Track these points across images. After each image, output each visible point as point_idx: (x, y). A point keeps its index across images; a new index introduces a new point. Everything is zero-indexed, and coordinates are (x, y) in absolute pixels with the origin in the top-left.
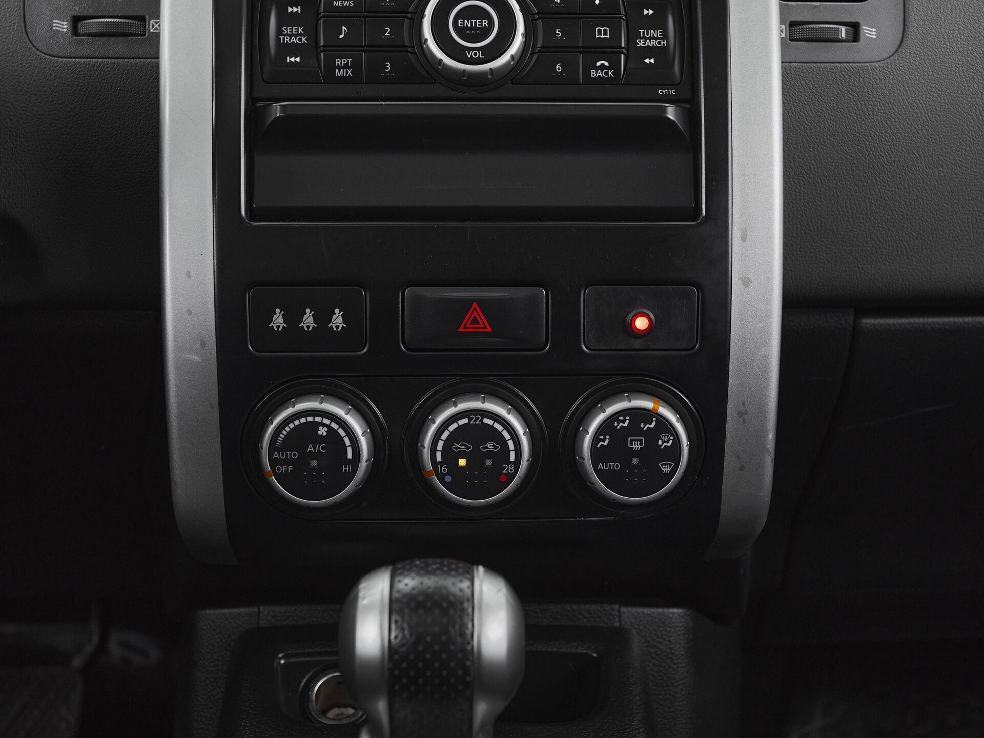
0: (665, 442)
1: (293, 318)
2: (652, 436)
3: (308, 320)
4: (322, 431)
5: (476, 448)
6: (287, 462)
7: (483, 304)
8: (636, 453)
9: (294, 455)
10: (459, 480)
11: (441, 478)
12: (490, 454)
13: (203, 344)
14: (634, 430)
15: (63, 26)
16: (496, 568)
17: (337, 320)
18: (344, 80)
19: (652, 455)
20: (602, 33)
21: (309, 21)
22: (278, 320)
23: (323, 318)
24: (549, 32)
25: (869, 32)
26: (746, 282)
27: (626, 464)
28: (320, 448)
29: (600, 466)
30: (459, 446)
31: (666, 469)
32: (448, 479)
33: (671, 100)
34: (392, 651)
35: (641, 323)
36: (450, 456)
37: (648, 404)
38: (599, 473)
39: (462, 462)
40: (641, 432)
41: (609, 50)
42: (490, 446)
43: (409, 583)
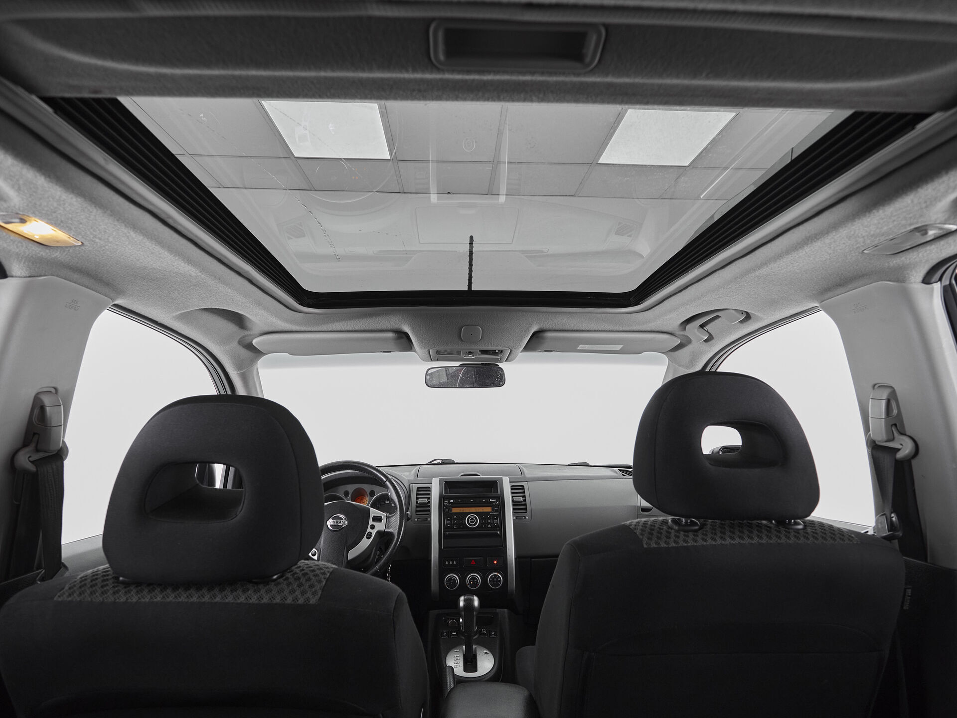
0: (499, 579)
1: (449, 562)
2: (497, 579)
3: (451, 563)
4: (453, 579)
7: (474, 560)
8: (495, 581)
10: (471, 586)
11: (469, 585)
12: (475, 582)
14: (495, 578)
15: (416, 520)
16: (476, 595)
17: (455, 563)
18: (456, 528)
19: (498, 581)
20: (489, 521)
21: (450, 520)
22: (447, 563)
23: (453, 562)
24: (482, 521)
25: (527, 518)
26: (509, 556)
28: (453, 581)
31: (499, 583)
33: (498, 530)
34: (464, 605)
35: (495, 562)
36: (470, 582)
37: (496, 574)
38: (490, 584)
41: (490, 523)
42: (475, 580)
43: (465, 597)
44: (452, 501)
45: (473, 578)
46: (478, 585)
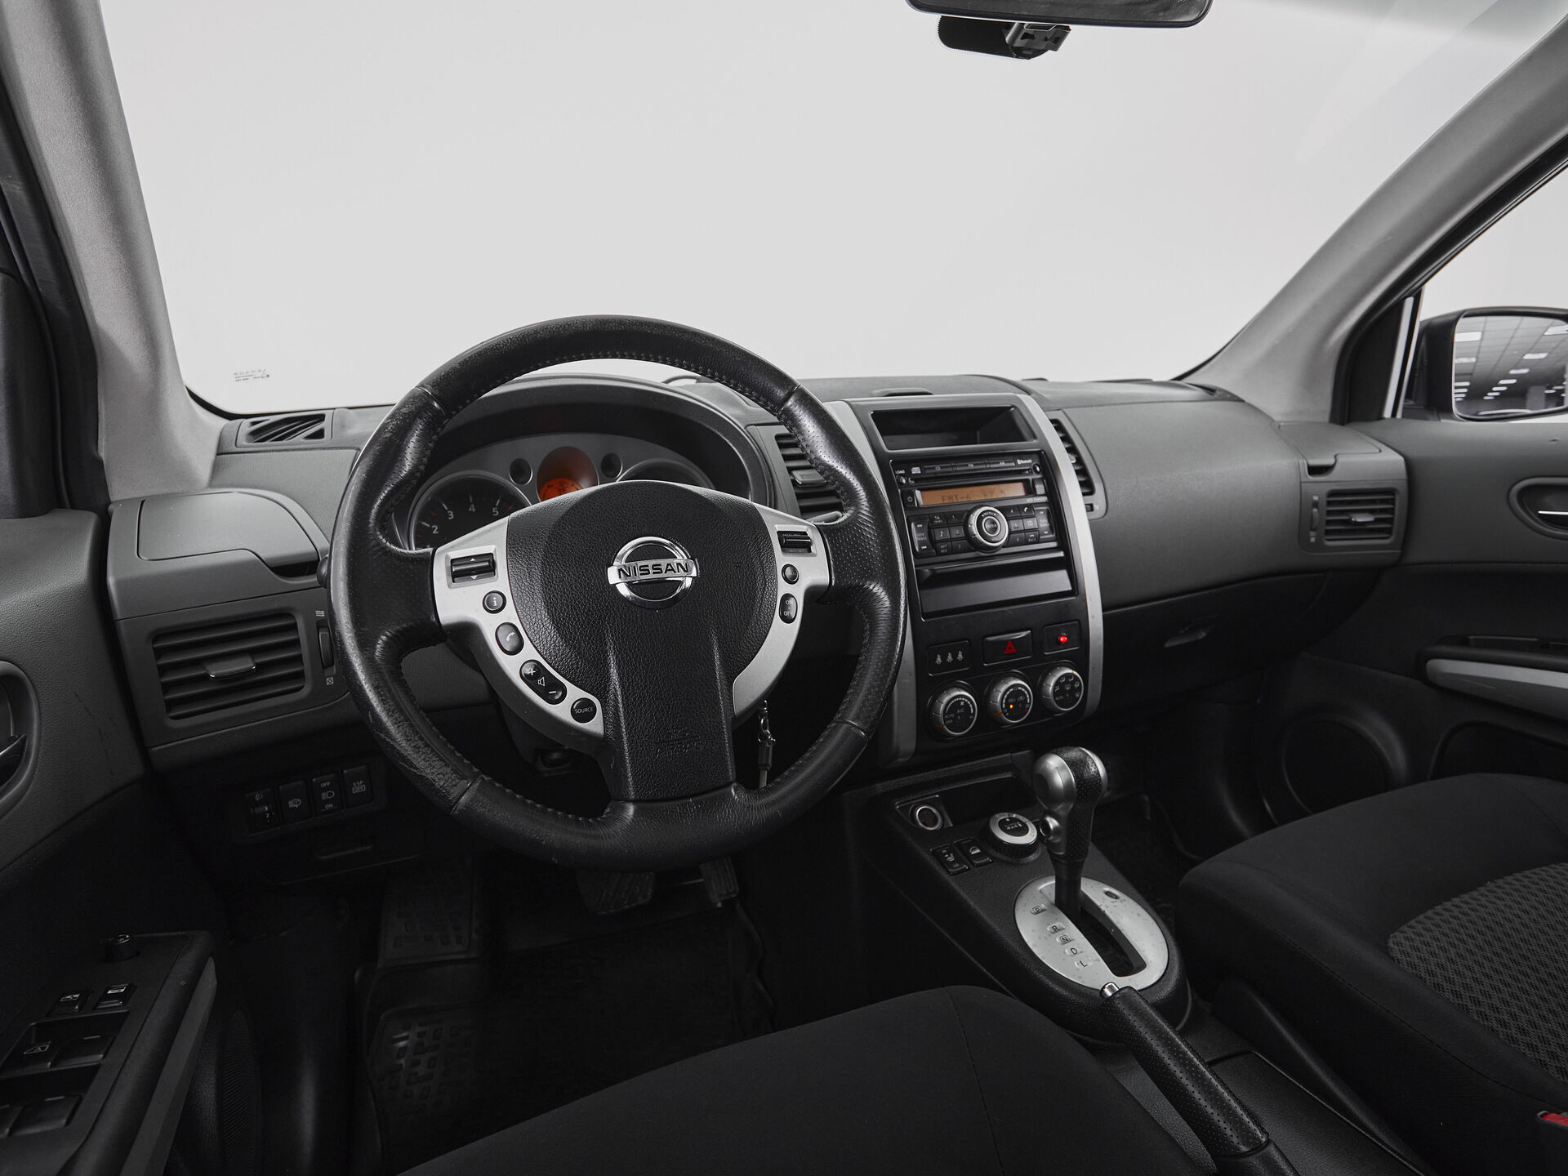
0: (1075, 685)
1: (944, 658)
2: (1072, 683)
3: (950, 658)
4: (962, 703)
5: (1015, 700)
6: (951, 718)
7: (1011, 639)
8: (1067, 691)
9: (952, 715)
10: (1011, 714)
11: (1005, 714)
12: (1021, 701)
13: (910, 675)
14: (1067, 682)
17: (960, 656)
18: (944, 554)
19: (1074, 690)
20: (1029, 523)
21: (927, 530)
22: (939, 660)
23: (955, 656)
24: (1013, 525)
26: (1093, 617)
27: (1064, 696)
28: (962, 711)
29: (1057, 699)
30: (1010, 701)
31: (1078, 696)
32: (1008, 714)
35: (1063, 640)
36: (1008, 705)
37: (1068, 670)
38: (1056, 701)
39: (1011, 706)
40: (1069, 683)
42: (1020, 698)
44: (916, 470)
46: (1028, 709)
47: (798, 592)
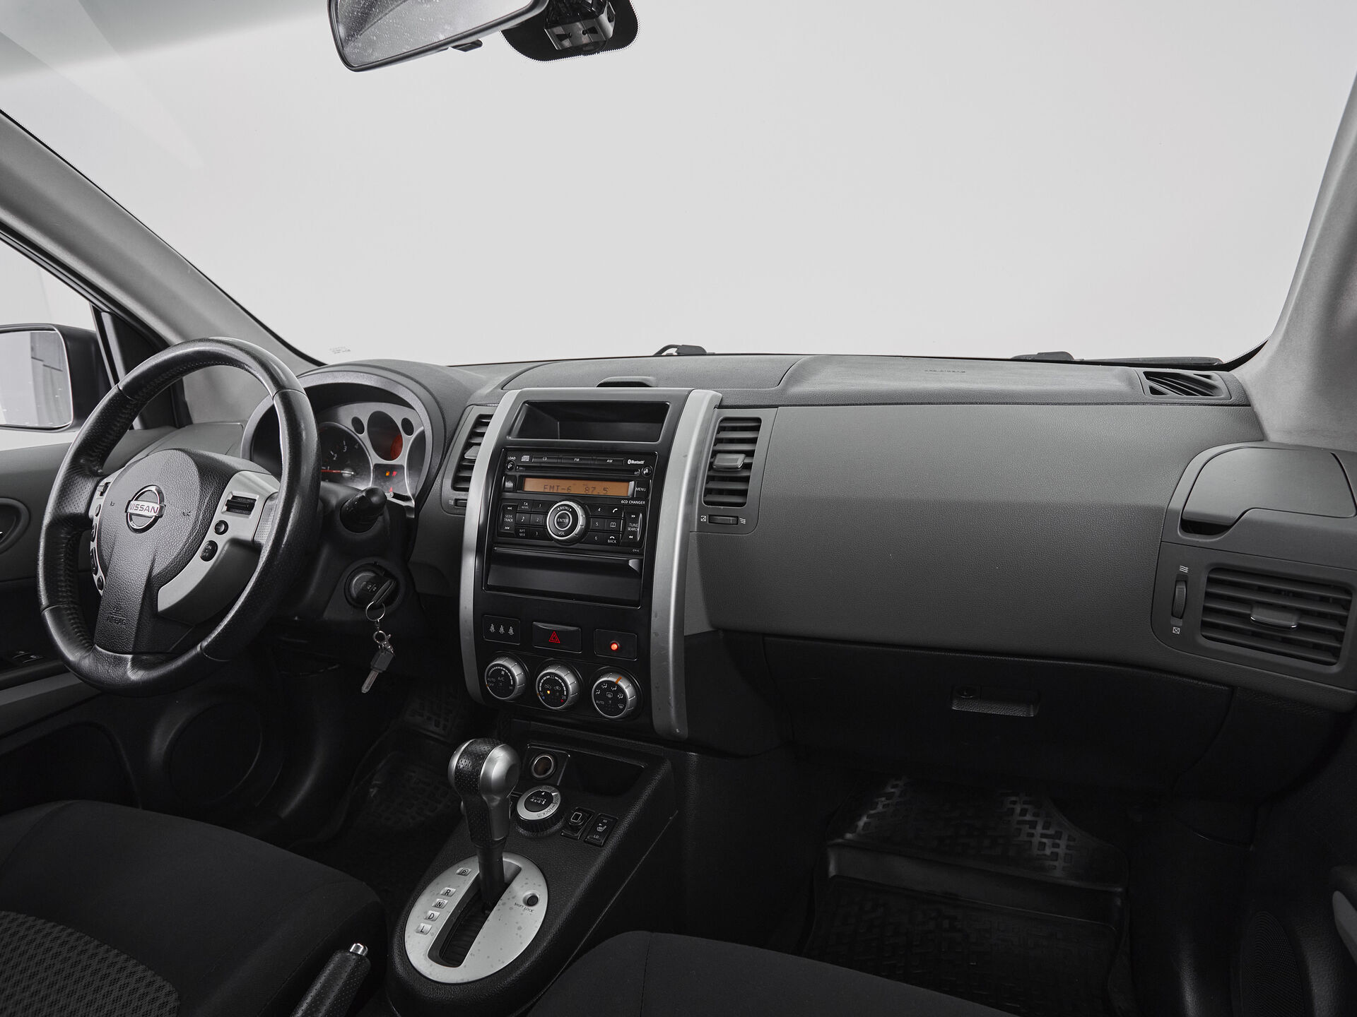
0: (621, 697)
1: (497, 628)
2: (615, 693)
3: (502, 630)
4: (503, 673)
5: (553, 688)
6: (492, 682)
7: (557, 631)
8: (610, 699)
9: (494, 680)
10: (547, 699)
11: (541, 696)
12: (558, 692)
14: (609, 689)
17: (511, 631)
18: (522, 537)
19: (617, 700)
20: (613, 525)
21: (514, 513)
22: (492, 629)
23: (506, 630)
24: (591, 524)
25: (742, 522)
27: (607, 702)
28: (503, 679)
29: (598, 702)
30: (547, 686)
31: (621, 707)
32: (543, 698)
33: (634, 554)
34: (459, 770)
35: (615, 647)
36: (544, 690)
37: (614, 680)
38: (598, 705)
39: (548, 692)
40: (611, 691)
41: (615, 532)
42: (557, 687)
44: (525, 458)
45: (554, 682)
46: (565, 701)
47: (222, 541)
